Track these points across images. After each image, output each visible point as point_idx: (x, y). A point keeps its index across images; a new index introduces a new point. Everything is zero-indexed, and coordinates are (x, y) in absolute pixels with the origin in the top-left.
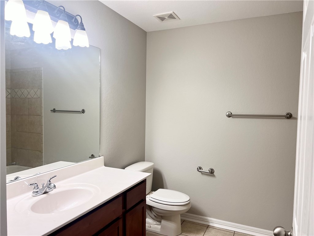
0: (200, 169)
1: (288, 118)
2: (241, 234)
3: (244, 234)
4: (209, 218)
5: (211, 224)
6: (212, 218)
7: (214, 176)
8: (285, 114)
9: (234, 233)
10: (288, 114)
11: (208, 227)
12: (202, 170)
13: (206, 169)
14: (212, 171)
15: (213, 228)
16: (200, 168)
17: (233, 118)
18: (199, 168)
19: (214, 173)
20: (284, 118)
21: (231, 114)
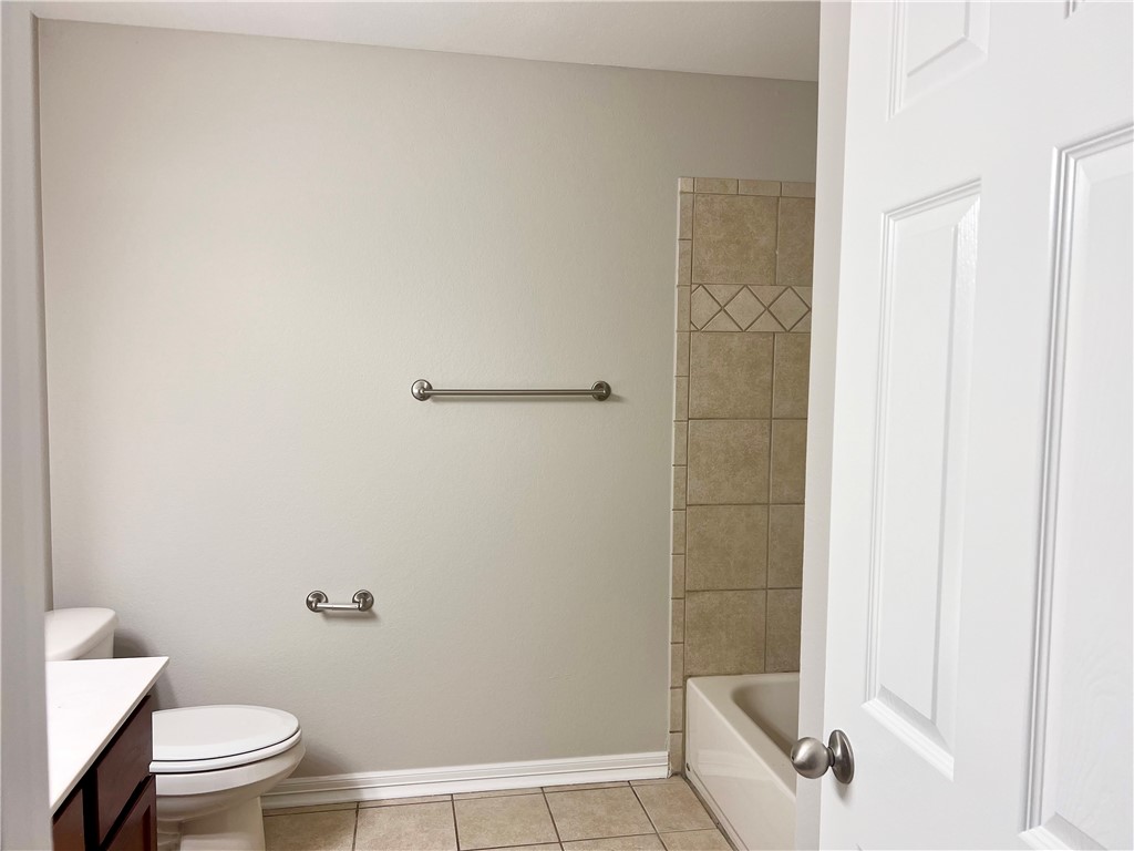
0: (320, 601)
1: (602, 398)
2: (474, 796)
3: (484, 795)
4: (358, 776)
5: (367, 795)
6: (368, 771)
7: (373, 617)
8: (590, 386)
9: (452, 800)
10: (600, 386)
11: (358, 807)
12: (327, 601)
13: (341, 598)
14: (365, 602)
15: (378, 805)
16: (319, 597)
17: (435, 400)
18: (314, 596)
19: (375, 608)
20: (589, 400)
21: (430, 387)
